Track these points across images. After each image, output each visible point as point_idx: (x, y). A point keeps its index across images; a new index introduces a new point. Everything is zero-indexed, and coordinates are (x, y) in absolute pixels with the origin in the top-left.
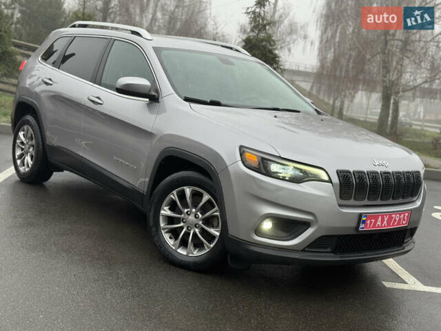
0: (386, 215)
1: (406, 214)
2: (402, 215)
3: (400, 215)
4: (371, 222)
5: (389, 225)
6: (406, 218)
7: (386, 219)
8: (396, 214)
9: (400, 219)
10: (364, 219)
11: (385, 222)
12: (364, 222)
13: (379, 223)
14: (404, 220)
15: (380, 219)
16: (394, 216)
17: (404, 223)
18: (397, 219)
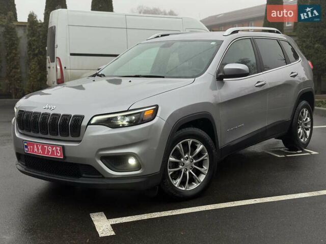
0: (40, 145)
1: (59, 148)
2: (54, 148)
3: (52, 148)
4: (31, 148)
5: (44, 153)
6: (58, 151)
7: (40, 148)
8: (48, 146)
9: (53, 151)
10: (26, 144)
11: (40, 150)
12: (26, 147)
13: (36, 150)
14: (57, 152)
15: (35, 146)
16: (47, 147)
17: (59, 155)
18: (50, 150)
